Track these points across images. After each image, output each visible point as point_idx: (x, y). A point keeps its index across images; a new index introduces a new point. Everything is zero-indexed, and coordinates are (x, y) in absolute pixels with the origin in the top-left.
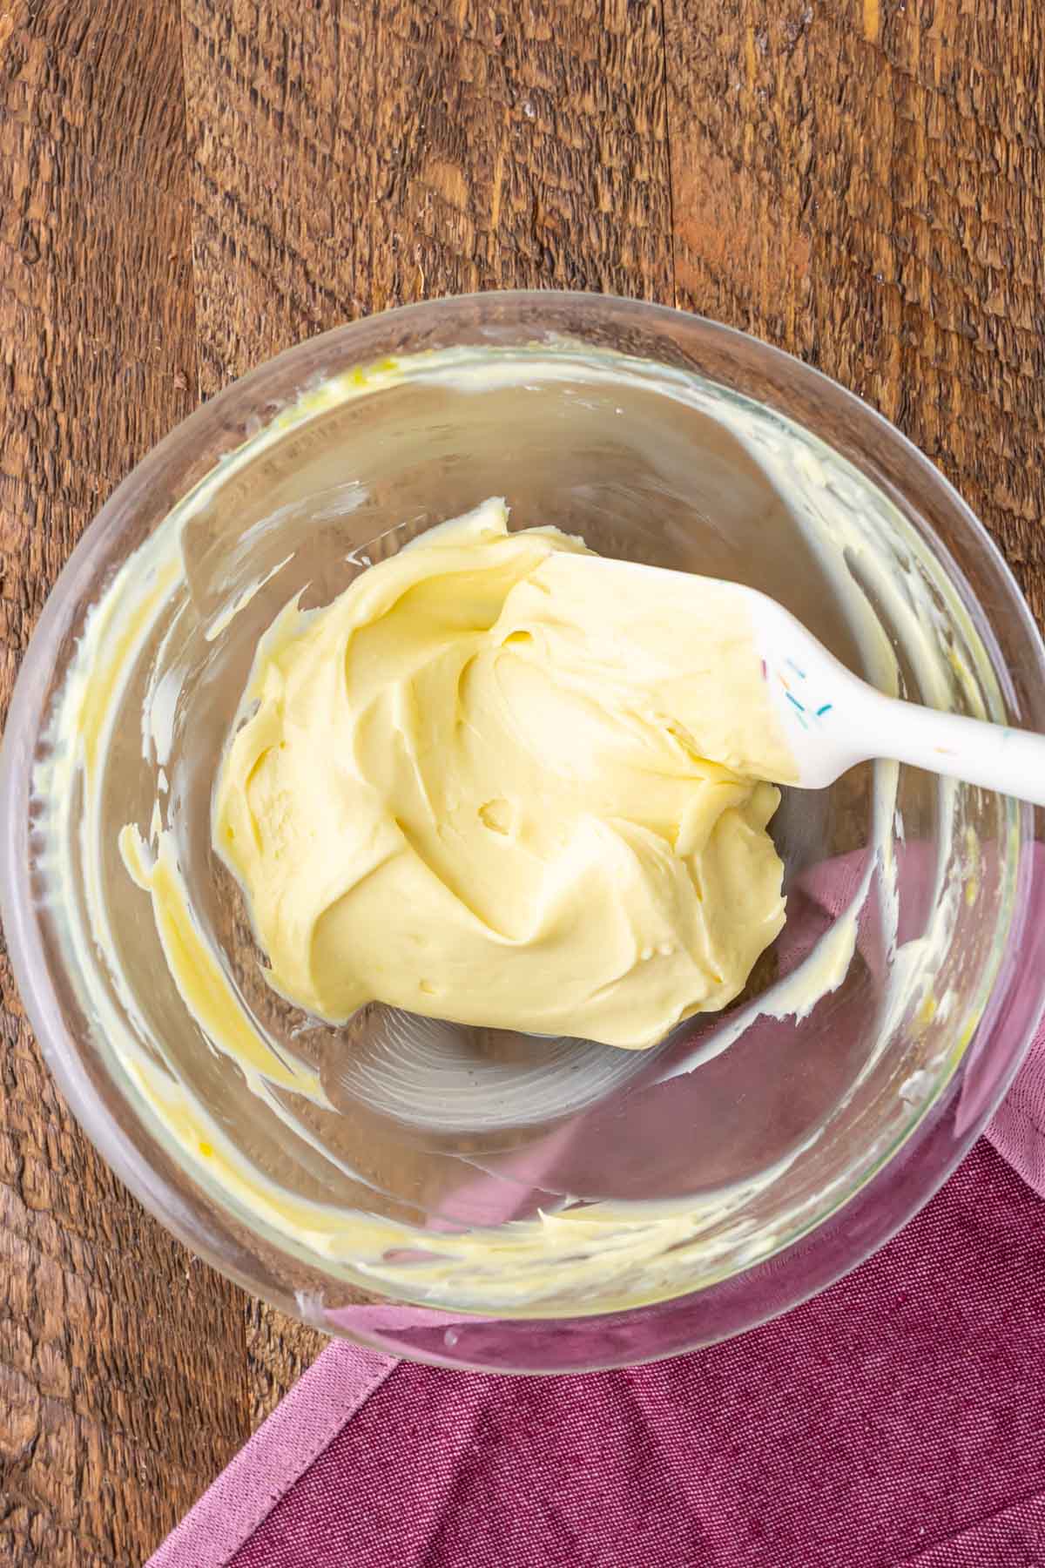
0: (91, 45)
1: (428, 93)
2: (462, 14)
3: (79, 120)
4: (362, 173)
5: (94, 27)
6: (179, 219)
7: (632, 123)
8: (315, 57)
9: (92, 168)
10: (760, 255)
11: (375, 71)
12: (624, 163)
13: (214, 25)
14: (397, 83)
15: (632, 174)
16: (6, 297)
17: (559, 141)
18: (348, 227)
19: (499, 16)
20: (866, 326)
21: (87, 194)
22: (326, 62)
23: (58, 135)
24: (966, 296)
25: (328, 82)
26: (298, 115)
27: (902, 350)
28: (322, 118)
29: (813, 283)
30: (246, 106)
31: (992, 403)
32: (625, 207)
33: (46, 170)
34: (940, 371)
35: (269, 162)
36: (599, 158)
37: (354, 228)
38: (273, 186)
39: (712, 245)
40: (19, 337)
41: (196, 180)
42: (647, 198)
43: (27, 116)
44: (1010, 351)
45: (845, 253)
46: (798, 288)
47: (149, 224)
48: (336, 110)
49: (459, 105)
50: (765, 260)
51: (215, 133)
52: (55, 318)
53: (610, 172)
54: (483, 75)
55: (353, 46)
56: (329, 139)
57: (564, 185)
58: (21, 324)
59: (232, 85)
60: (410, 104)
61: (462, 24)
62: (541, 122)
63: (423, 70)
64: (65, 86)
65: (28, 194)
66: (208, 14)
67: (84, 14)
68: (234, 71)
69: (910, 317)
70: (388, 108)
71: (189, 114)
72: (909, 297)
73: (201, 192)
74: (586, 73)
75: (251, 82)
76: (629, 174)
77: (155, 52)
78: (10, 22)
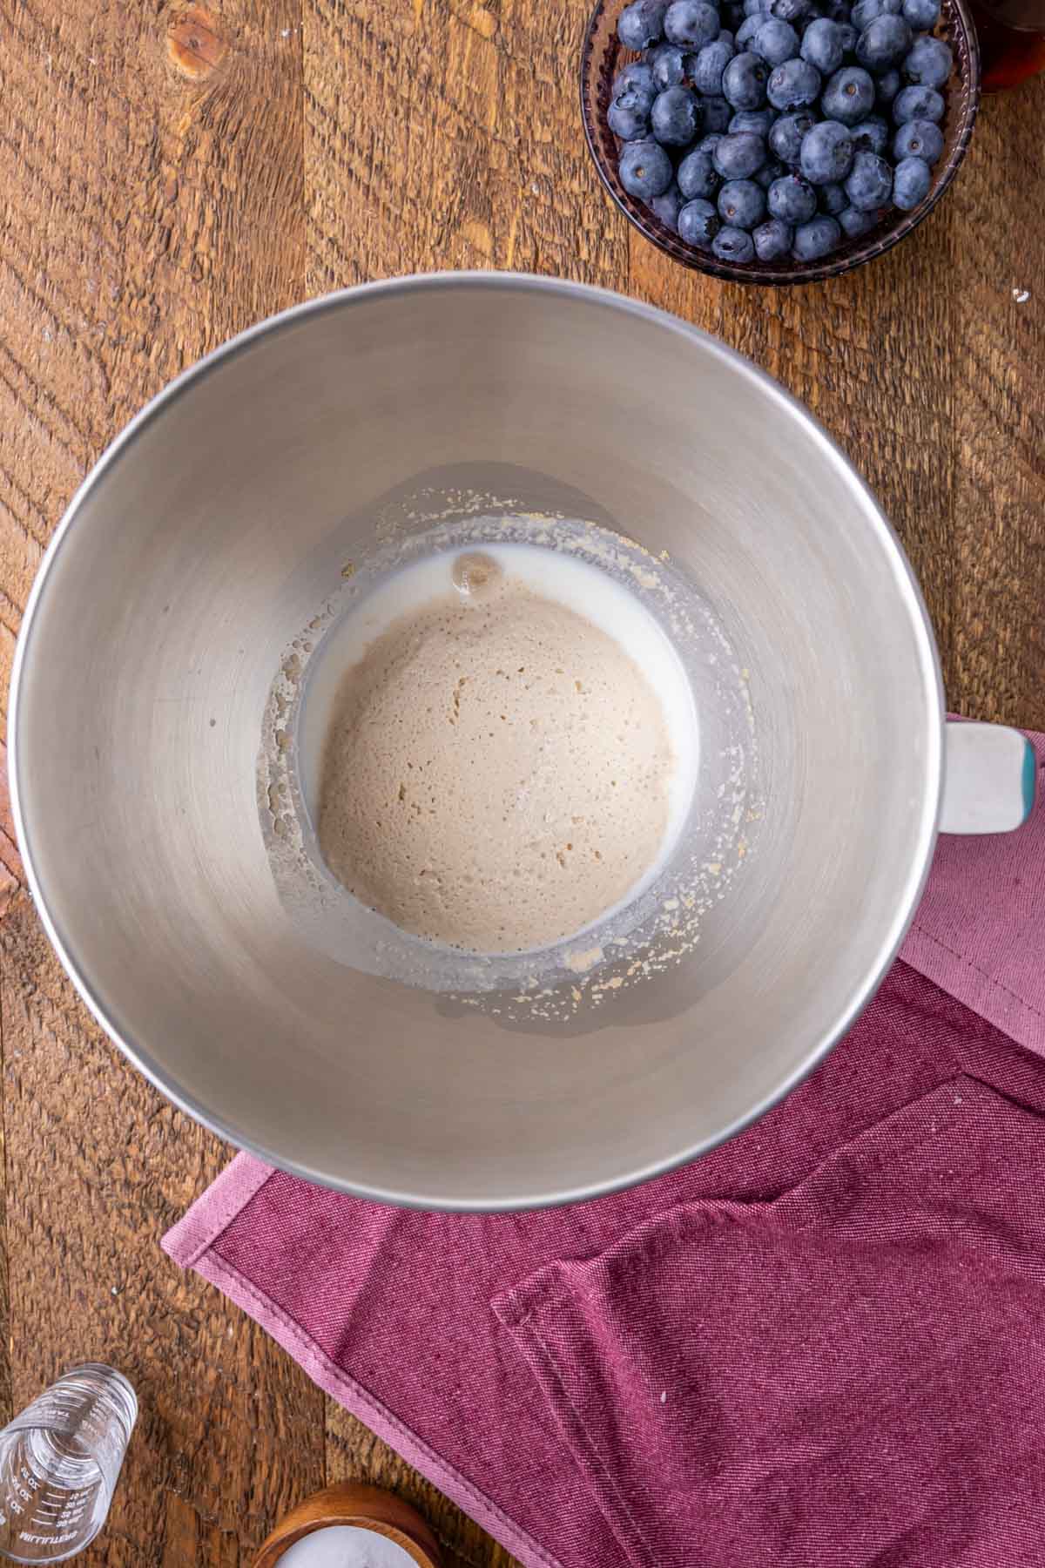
0: (242, 136)
1: (467, 176)
2: (492, 123)
3: (233, 187)
4: (421, 228)
5: (244, 125)
6: (297, 254)
7: (604, 200)
8: (392, 148)
9: (240, 220)
10: (687, 292)
11: (432, 159)
12: (598, 227)
13: (325, 125)
14: (447, 168)
15: (603, 234)
16: (180, 304)
17: (554, 211)
18: (410, 264)
19: (517, 125)
20: (756, 344)
21: (236, 235)
22: (400, 152)
23: (218, 196)
24: (824, 325)
25: (400, 166)
26: (380, 187)
27: (780, 360)
28: (396, 190)
29: (722, 311)
30: (345, 179)
31: (839, 398)
32: (597, 257)
33: (209, 220)
34: (805, 376)
35: (359, 218)
36: (581, 223)
37: (414, 265)
38: (361, 235)
39: (655, 285)
40: (187, 332)
41: (310, 229)
42: (612, 251)
43: (198, 183)
44: (852, 364)
45: (744, 294)
46: (711, 315)
47: (277, 258)
48: (405, 185)
49: (487, 184)
50: (690, 296)
51: (324, 197)
52: (211, 320)
53: (588, 233)
54: (505, 164)
55: (418, 142)
56: (399, 203)
57: (557, 240)
58: (189, 323)
59: (336, 166)
60: (455, 182)
61: (492, 130)
62: (542, 198)
63: (464, 160)
64: (224, 163)
65: (197, 234)
66: (322, 117)
67: (239, 114)
68: (337, 157)
69: (786, 338)
70: (440, 184)
71: (306, 184)
72: (786, 325)
73: (312, 237)
74: (574, 166)
75: (349, 164)
76: (601, 235)
77: (285, 142)
78: (189, 119)
